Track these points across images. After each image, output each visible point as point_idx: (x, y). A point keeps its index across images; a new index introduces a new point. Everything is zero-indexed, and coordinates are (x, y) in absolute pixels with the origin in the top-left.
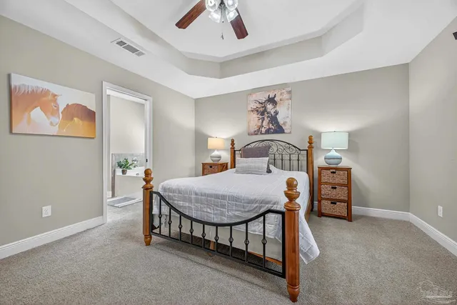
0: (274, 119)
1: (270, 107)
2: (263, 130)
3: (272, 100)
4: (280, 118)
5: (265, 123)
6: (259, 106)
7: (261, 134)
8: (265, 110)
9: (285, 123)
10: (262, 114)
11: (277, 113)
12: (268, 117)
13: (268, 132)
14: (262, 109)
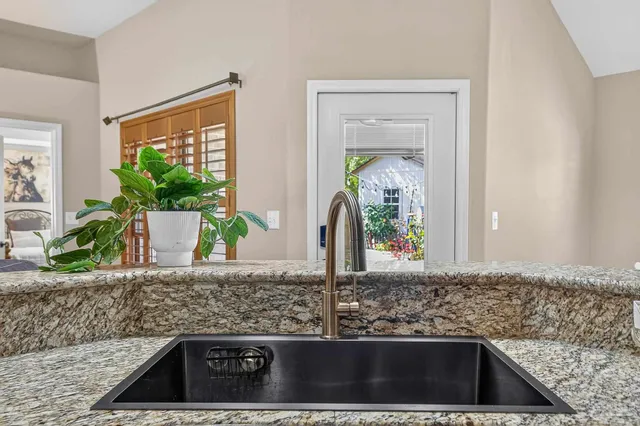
0: (30, 185)
1: (25, 170)
2: (17, 197)
3: (27, 163)
4: (38, 185)
5: (19, 189)
6: (10, 167)
7: (14, 201)
8: (19, 173)
9: (44, 191)
10: (15, 177)
11: (34, 179)
12: (23, 182)
13: (23, 199)
14: (14, 172)
